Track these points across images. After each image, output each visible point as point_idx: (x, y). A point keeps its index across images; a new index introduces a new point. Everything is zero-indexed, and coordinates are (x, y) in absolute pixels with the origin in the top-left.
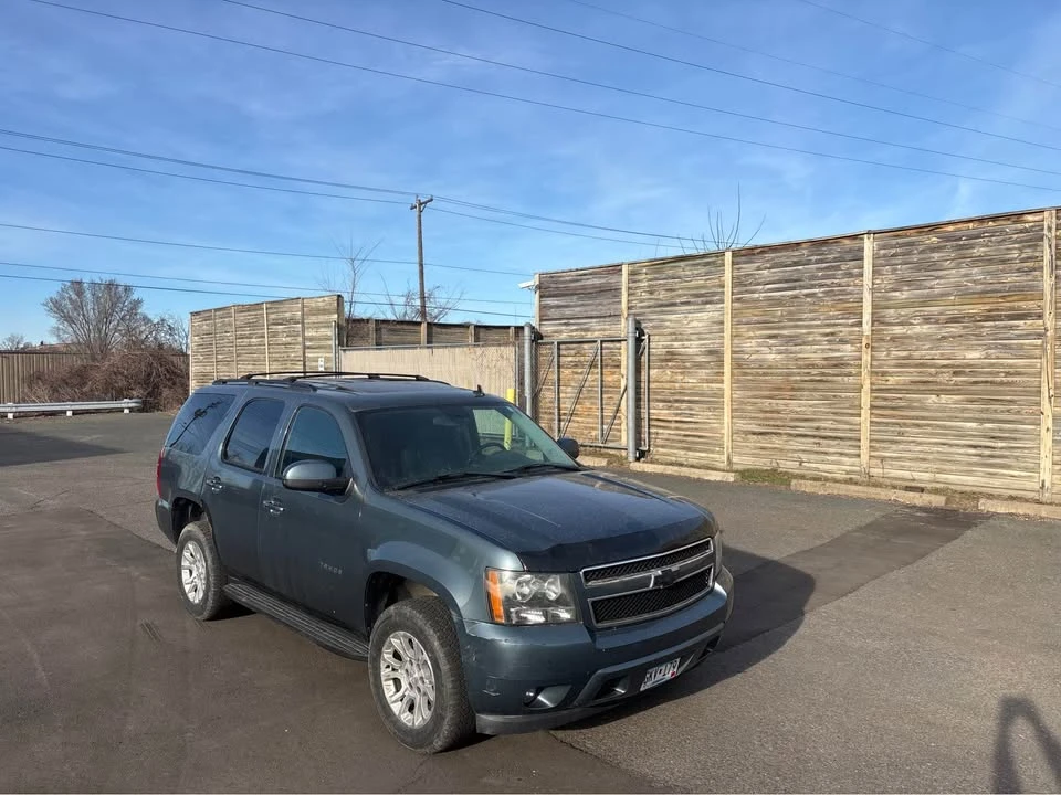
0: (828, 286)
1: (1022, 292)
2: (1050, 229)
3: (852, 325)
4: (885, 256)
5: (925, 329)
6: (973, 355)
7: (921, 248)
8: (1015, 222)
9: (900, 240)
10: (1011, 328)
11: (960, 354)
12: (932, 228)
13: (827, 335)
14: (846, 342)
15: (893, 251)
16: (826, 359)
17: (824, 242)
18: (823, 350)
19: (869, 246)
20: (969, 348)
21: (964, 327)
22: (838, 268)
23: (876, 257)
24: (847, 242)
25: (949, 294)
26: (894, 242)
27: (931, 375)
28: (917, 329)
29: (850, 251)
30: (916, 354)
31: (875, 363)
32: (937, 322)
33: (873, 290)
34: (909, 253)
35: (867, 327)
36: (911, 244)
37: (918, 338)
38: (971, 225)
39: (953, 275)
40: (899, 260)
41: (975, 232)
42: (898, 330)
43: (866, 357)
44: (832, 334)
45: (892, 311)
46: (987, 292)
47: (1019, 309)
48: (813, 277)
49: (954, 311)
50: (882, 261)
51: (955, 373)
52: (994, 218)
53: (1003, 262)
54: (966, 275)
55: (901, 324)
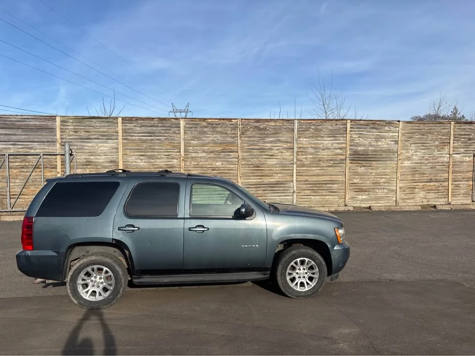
0: (166, 136)
1: (232, 143)
2: (239, 125)
3: (177, 152)
4: (188, 127)
5: (203, 155)
6: (219, 164)
7: (201, 126)
8: (230, 121)
9: (194, 122)
10: (229, 155)
11: (214, 163)
12: (205, 119)
13: (166, 155)
14: (175, 159)
15: (191, 126)
16: (166, 165)
17: (164, 119)
18: (165, 162)
19: (182, 123)
20: (217, 161)
21: (216, 154)
22: (170, 130)
23: (185, 127)
24: (173, 120)
25: (210, 143)
26: (191, 122)
27: (205, 171)
28: (200, 155)
29: (175, 124)
30: (200, 163)
31: (186, 166)
32: (207, 152)
33: (184, 140)
34: (196, 127)
35: (182, 153)
36: (197, 124)
37: (201, 157)
38: (216, 120)
39: (211, 137)
40: (193, 129)
41: (217, 123)
42: (194, 155)
43: (183, 164)
44: (169, 155)
45: (191, 148)
46: (221, 143)
47: (231, 149)
48: (160, 133)
49: (212, 149)
50: (186, 129)
51: (213, 170)
52: (223, 119)
53: (226, 134)
54: (216, 137)
55: (195, 152)
